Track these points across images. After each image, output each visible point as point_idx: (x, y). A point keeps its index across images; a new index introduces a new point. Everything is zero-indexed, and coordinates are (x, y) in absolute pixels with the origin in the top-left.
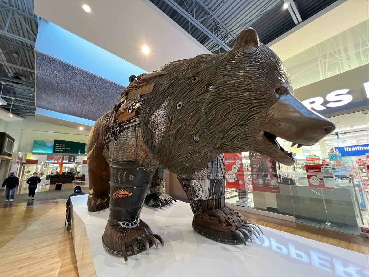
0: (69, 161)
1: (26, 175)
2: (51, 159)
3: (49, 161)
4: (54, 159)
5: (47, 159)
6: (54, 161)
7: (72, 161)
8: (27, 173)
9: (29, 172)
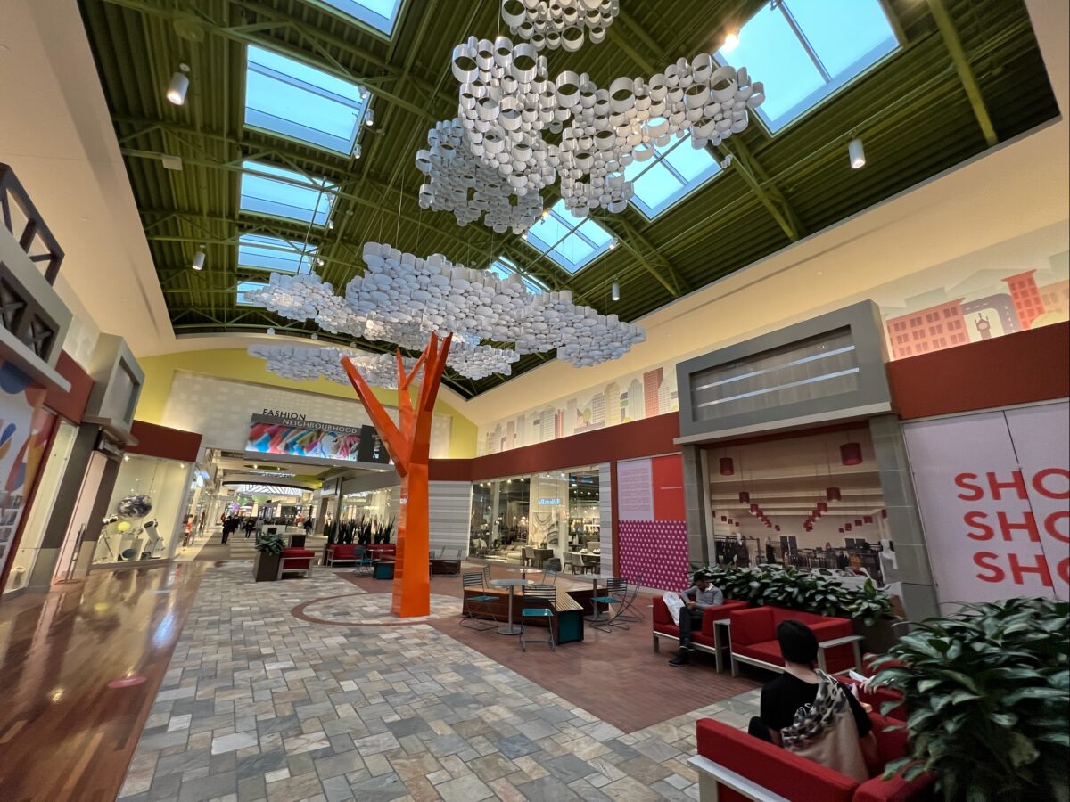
0: (360, 459)
1: (124, 526)
2: (272, 435)
3: (259, 445)
4: (289, 440)
5: (253, 438)
6: (287, 447)
7: (377, 456)
8: (130, 512)
9: (143, 508)
